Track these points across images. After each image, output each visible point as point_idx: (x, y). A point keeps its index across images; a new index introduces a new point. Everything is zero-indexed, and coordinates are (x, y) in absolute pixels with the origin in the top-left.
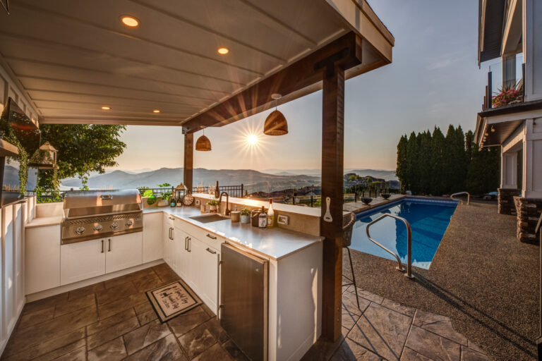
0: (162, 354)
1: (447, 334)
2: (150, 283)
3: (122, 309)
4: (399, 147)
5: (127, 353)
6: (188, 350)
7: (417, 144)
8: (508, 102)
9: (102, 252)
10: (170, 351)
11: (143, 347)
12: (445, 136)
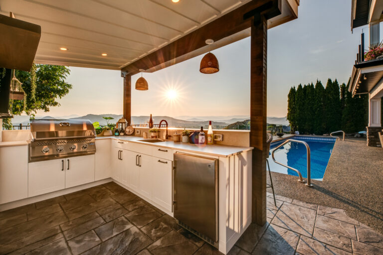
0: (130, 239)
1: (344, 219)
2: (104, 195)
3: (87, 213)
4: (289, 96)
5: (101, 240)
6: (151, 235)
7: (303, 94)
8: (376, 57)
9: (63, 170)
10: (136, 237)
11: (113, 236)
12: (325, 88)
